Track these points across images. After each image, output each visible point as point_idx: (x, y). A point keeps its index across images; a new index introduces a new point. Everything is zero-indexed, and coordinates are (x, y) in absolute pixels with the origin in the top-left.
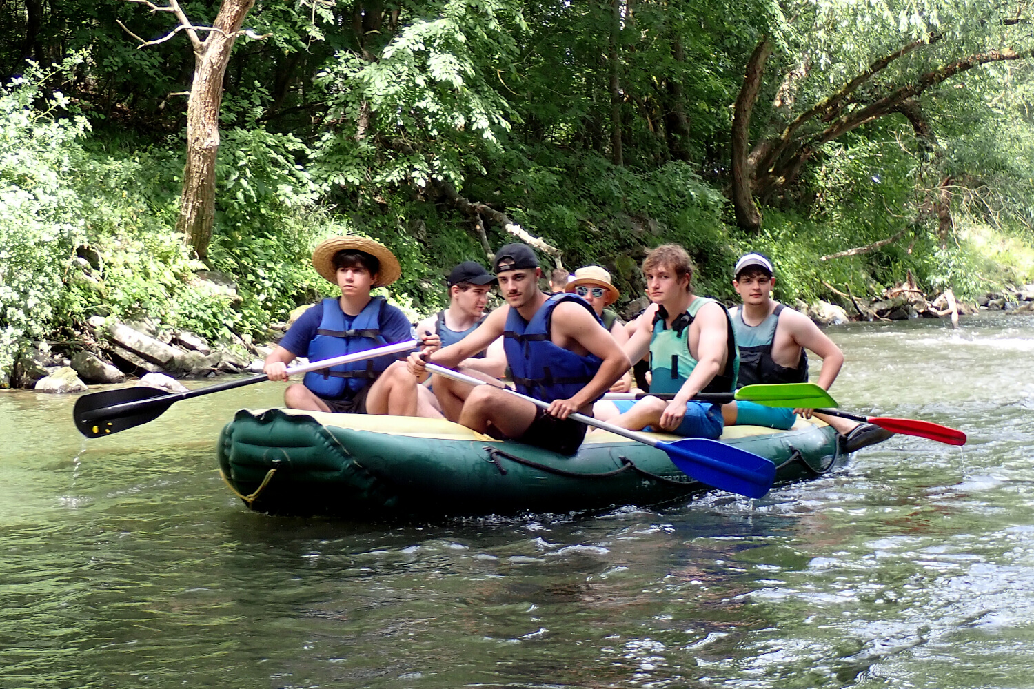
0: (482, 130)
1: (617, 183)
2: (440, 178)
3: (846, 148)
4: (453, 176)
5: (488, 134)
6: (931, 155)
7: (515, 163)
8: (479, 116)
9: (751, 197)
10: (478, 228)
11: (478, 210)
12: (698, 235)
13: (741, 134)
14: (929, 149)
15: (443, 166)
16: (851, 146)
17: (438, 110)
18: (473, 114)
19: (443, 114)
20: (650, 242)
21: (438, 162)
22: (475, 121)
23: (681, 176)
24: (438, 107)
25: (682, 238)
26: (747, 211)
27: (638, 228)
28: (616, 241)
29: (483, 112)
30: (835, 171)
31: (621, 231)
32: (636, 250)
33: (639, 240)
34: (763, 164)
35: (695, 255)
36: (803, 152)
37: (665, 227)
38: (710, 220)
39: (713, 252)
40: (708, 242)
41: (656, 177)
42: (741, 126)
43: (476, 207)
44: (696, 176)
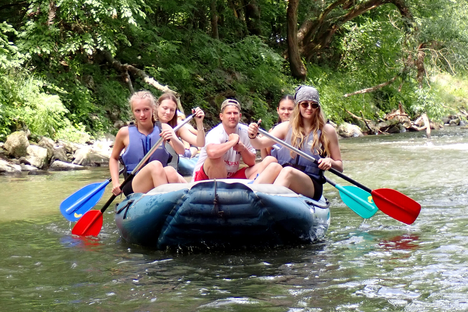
0: (128, 18)
1: (215, 50)
2: (102, 49)
3: (359, 26)
4: (110, 47)
5: (132, 21)
6: (411, 29)
7: (150, 38)
8: (126, 9)
9: (300, 58)
10: (127, 80)
11: (126, 68)
12: (267, 82)
13: (293, 17)
14: (410, 26)
15: (103, 41)
16: (362, 24)
17: (100, 5)
18: (122, 8)
19: (103, 9)
20: (236, 87)
21: (100, 38)
22: (123, 13)
23: (255, 45)
24: (100, 4)
25: (257, 84)
26: (298, 66)
27: (229, 78)
28: (215, 87)
29: (128, 6)
30: (352, 40)
31: (218, 80)
32: (228, 92)
33: (230, 86)
34: (307, 36)
35: (265, 95)
36: (332, 28)
37: (246, 77)
38: (275, 73)
39: (276, 93)
40: (273, 86)
41: (239, 46)
42: (292, 12)
43: (125, 67)
44: (265, 45)
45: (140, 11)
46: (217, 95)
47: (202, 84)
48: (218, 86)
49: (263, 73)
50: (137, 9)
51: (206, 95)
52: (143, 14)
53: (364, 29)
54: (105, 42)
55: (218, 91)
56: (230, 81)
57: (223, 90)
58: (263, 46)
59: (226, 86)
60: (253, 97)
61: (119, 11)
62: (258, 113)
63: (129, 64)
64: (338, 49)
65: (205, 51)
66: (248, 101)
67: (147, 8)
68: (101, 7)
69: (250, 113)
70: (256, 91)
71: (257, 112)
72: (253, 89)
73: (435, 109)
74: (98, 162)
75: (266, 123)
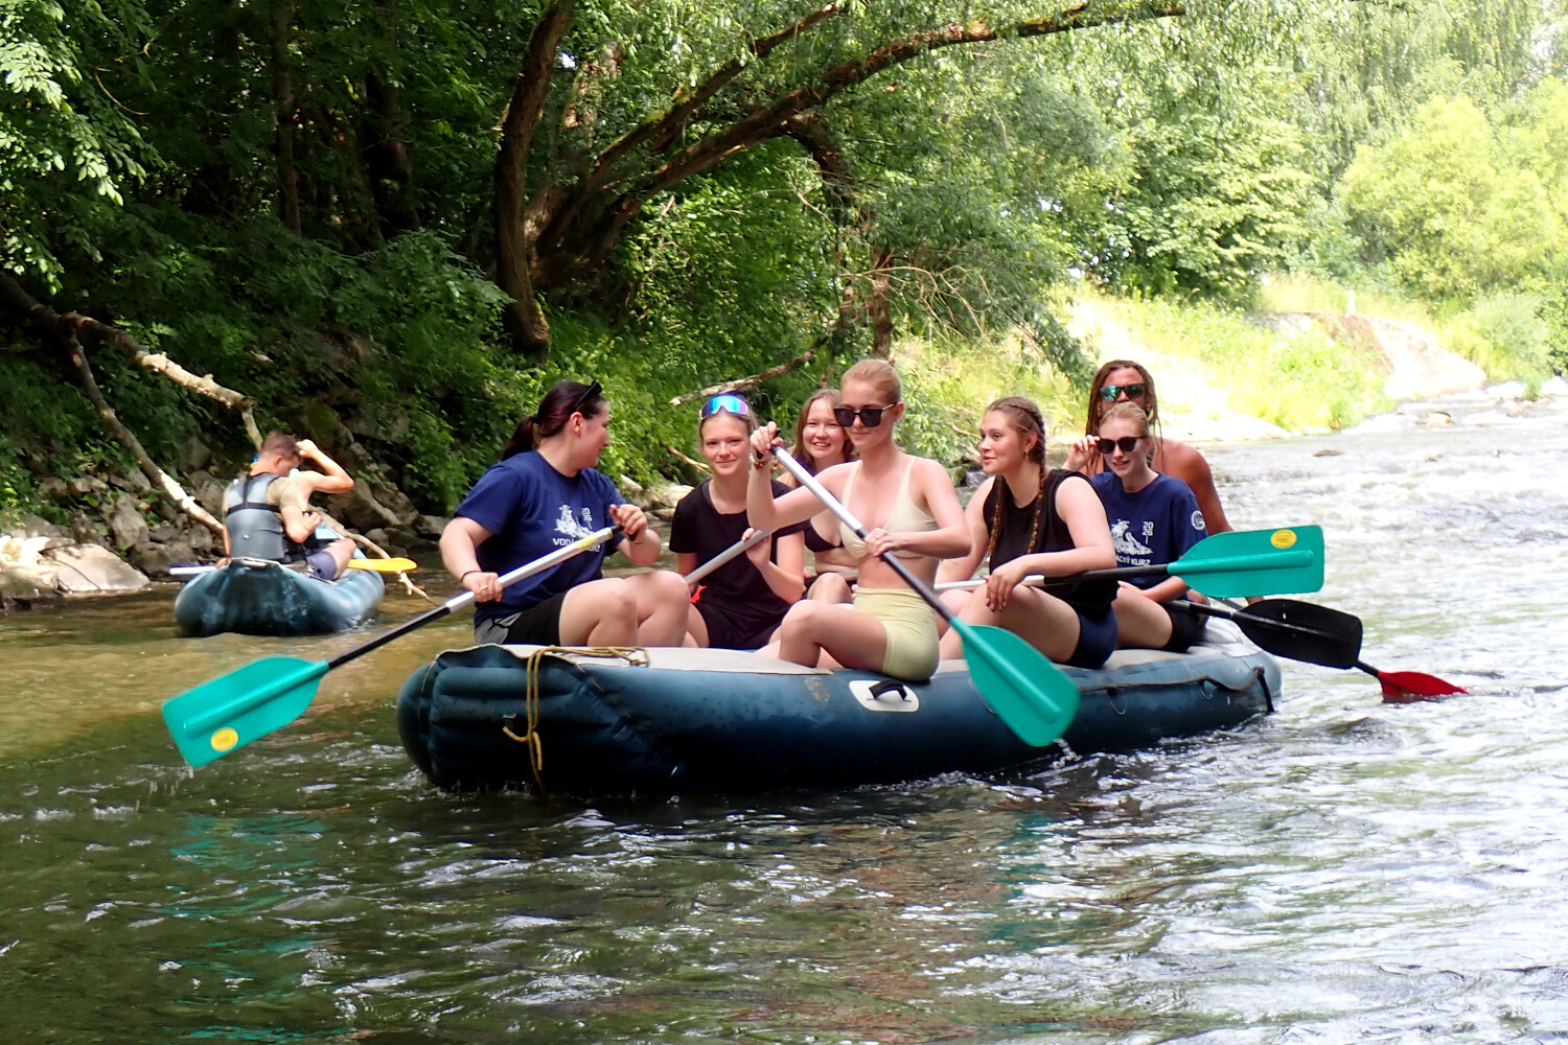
0: (96, 182)
2: (19, 270)
3: (679, 201)
4: (44, 266)
5: (107, 188)
9: (532, 293)
10: (77, 360)
11: (75, 326)
12: (441, 362)
13: (513, 178)
14: (847, 202)
15: (25, 246)
16: (689, 198)
17: (13, 144)
18: (79, 152)
19: (23, 153)
20: (357, 379)
21: (14, 240)
22: (83, 164)
23: (429, 257)
24: (14, 139)
25: (415, 369)
26: (525, 318)
27: (334, 353)
28: (300, 378)
29: (97, 146)
30: (661, 242)
31: (310, 360)
32: (337, 393)
33: (339, 375)
34: (548, 232)
35: (439, 400)
36: (620, 209)
37: (384, 349)
38: (461, 336)
39: (471, 395)
40: (462, 377)
41: (383, 260)
42: (512, 163)
43: (74, 320)
44: (458, 257)
45: (130, 161)
46: (307, 403)
47: (265, 371)
48: (306, 375)
49: (430, 339)
50: (120, 152)
51: (277, 401)
52: (136, 169)
53: (696, 210)
54: (28, 250)
55: (309, 391)
56: (340, 362)
57: (324, 387)
58: (454, 262)
59: (331, 376)
60: (407, 407)
61: (70, 160)
62: (425, 453)
63: (82, 312)
64: (620, 267)
65: (288, 275)
66: (396, 418)
67: (146, 151)
68: (18, 149)
69: (401, 455)
70: (412, 391)
71: (422, 449)
72: (406, 386)
73: (931, 440)
74: (24, 596)
75: (451, 481)
